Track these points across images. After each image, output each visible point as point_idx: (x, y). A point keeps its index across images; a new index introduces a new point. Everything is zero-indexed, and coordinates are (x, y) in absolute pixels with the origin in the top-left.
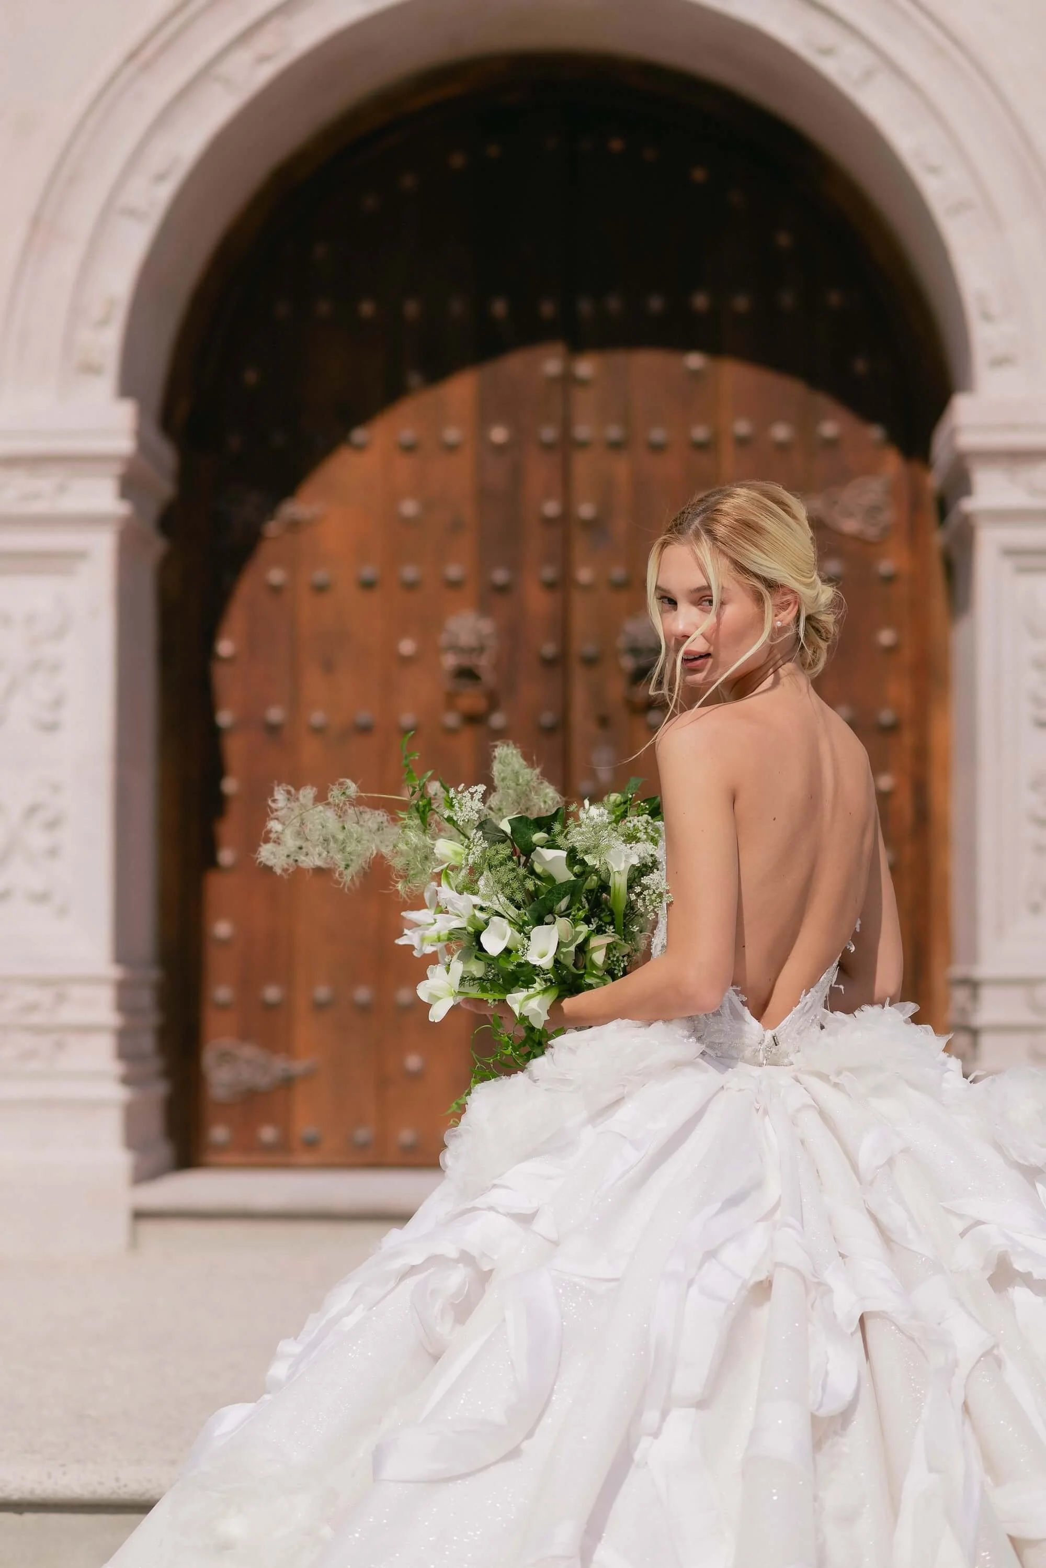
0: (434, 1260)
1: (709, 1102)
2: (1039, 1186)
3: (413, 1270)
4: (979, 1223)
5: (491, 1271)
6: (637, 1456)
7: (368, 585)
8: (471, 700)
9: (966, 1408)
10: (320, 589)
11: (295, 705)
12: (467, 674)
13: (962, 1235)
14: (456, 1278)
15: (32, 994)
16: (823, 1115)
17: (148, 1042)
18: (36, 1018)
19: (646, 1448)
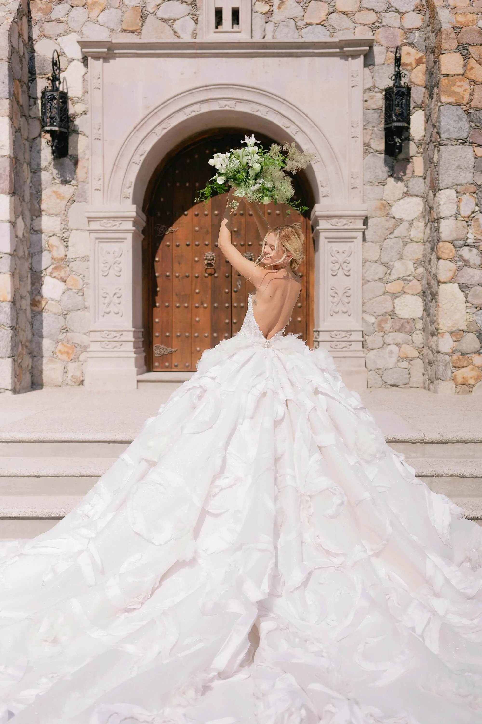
0: (194, 387)
1: (253, 355)
2: (325, 373)
3: (190, 389)
4: (311, 381)
5: (206, 390)
6: (237, 428)
7: (188, 245)
8: (210, 271)
9: (309, 419)
10: (178, 246)
11: (172, 272)
12: (209, 265)
13: (308, 383)
14: (198, 391)
15: (115, 334)
16: (279, 358)
17: (141, 344)
18: (116, 339)
19: (239, 426)
